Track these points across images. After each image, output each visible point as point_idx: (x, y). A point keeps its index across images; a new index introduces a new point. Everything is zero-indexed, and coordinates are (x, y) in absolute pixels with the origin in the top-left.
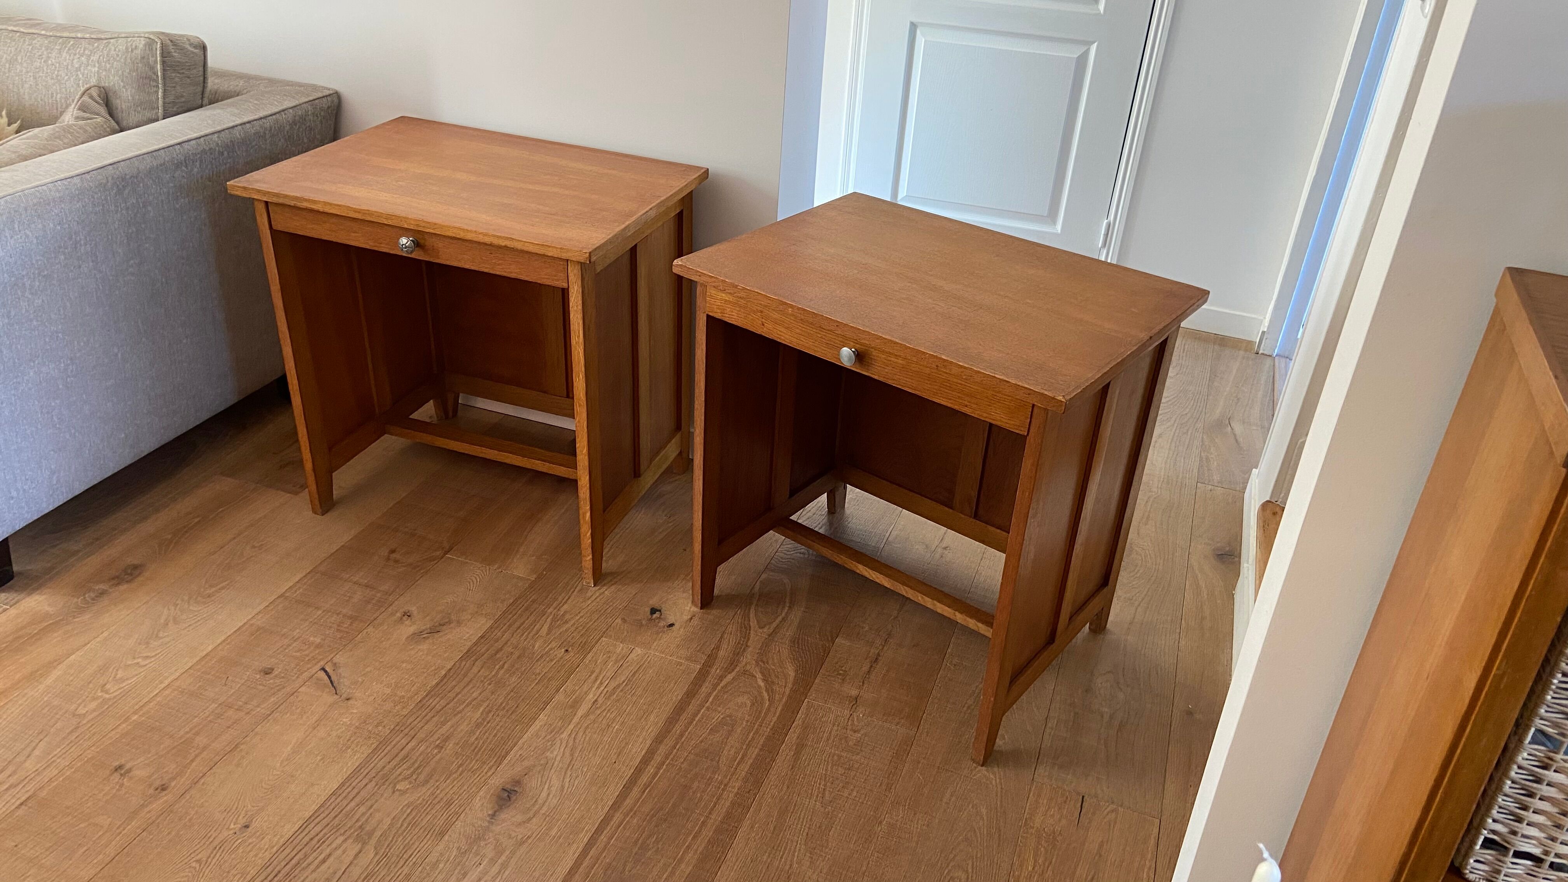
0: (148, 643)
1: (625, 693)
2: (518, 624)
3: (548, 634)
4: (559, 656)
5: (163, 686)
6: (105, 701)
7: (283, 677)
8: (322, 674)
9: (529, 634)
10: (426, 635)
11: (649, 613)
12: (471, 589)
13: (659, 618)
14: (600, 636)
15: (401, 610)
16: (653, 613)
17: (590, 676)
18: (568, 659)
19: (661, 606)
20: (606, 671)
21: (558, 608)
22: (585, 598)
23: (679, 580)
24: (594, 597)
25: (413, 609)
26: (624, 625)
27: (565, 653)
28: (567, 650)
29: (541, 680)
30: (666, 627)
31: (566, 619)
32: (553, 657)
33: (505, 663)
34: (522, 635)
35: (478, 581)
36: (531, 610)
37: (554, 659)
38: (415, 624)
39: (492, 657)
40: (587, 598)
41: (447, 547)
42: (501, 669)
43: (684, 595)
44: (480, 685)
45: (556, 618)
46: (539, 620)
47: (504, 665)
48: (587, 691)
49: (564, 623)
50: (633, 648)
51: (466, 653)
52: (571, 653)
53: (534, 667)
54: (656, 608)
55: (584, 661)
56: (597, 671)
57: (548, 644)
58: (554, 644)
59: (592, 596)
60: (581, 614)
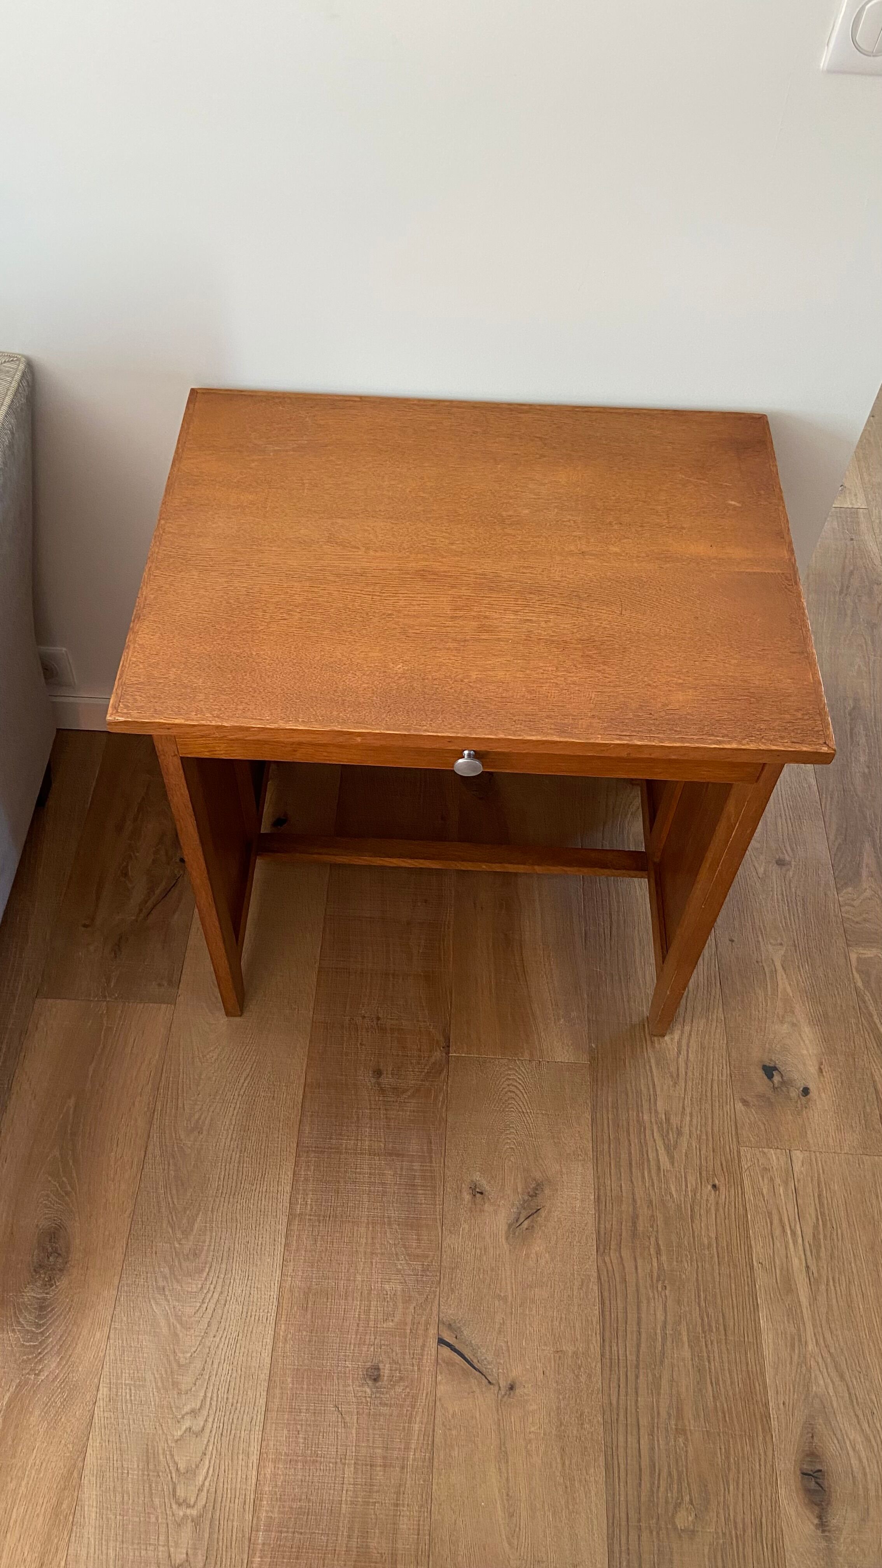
0: (175, 1384)
1: (832, 1239)
2: (624, 1156)
3: (673, 1163)
4: (712, 1199)
5: (254, 1458)
6: (197, 1522)
7: (401, 1379)
8: (446, 1351)
9: (650, 1172)
10: (526, 1222)
11: (765, 1077)
12: (525, 1111)
13: (783, 1083)
14: (735, 1143)
15: (463, 1185)
16: (770, 1077)
17: (771, 1224)
18: (727, 1203)
19: (771, 1060)
20: (784, 1208)
21: (653, 1108)
22: (672, 1076)
23: (760, 999)
24: (682, 1071)
25: (477, 1177)
26: (751, 1111)
27: (715, 1191)
28: (714, 1186)
29: (721, 1255)
30: (801, 1096)
31: (675, 1126)
32: (707, 1205)
33: (657, 1239)
34: (643, 1177)
35: (523, 1091)
36: (623, 1125)
37: (710, 1208)
38: (499, 1206)
39: (634, 1234)
40: (675, 1075)
41: (442, 1039)
42: (658, 1252)
43: (785, 1028)
44: (654, 1293)
45: (663, 1130)
46: (645, 1140)
47: (658, 1244)
48: (787, 1254)
49: (678, 1134)
50: (788, 1151)
51: (598, 1239)
52: (723, 1189)
53: (696, 1234)
54: (768, 1064)
55: (747, 1199)
56: (774, 1212)
57: (684, 1183)
58: (692, 1180)
59: (678, 1069)
60: (688, 1110)
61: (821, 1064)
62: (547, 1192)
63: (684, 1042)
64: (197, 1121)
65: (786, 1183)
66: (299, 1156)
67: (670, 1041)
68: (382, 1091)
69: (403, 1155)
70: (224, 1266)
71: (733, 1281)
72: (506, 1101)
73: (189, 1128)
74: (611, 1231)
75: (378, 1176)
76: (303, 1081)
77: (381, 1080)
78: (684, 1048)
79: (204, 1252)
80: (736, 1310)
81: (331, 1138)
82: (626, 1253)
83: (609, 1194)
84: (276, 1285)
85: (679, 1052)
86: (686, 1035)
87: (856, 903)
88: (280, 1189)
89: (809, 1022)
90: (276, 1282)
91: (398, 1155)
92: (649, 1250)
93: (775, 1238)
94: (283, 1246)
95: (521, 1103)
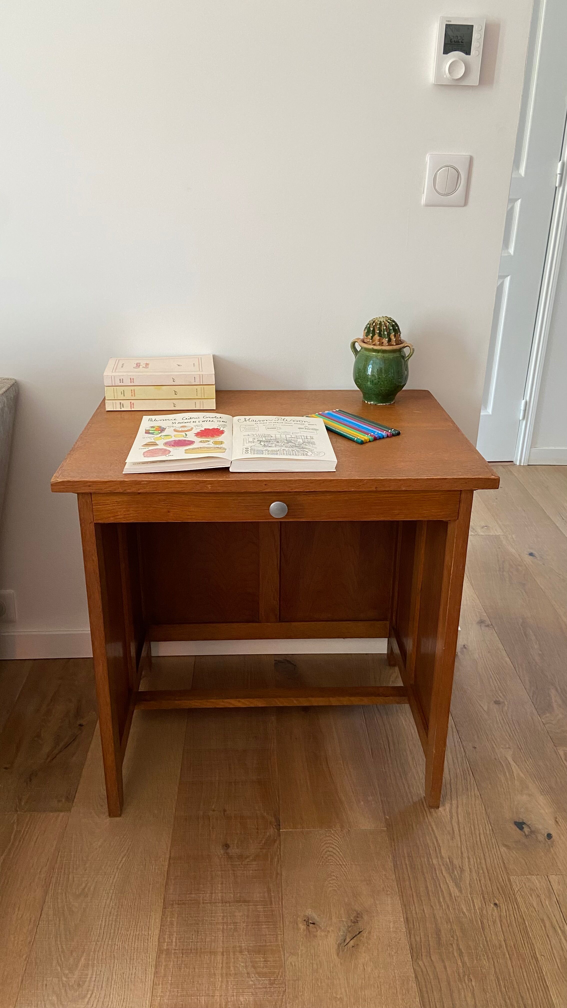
2: (422, 890)
10: (352, 942)
11: (518, 829)
12: (342, 864)
13: (532, 832)
14: (505, 874)
15: (299, 919)
16: (521, 829)
17: (545, 927)
18: (508, 915)
19: (520, 818)
20: (552, 915)
21: (439, 855)
22: (449, 833)
23: (503, 781)
24: (456, 829)
25: (309, 912)
26: (513, 852)
27: (497, 908)
28: (495, 904)
29: (511, 953)
30: (547, 840)
31: (458, 866)
32: (492, 918)
33: (458, 945)
34: (439, 902)
35: (339, 850)
36: (418, 868)
37: (495, 920)
38: (329, 931)
39: (439, 943)
40: (451, 832)
41: (273, 820)
42: (461, 954)
43: (525, 798)
44: (462, 985)
45: (449, 869)
46: (437, 876)
47: (460, 949)
48: (562, 947)
49: (461, 872)
50: (546, 877)
51: (412, 948)
52: (503, 907)
53: (488, 939)
54: (518, 821)
55: (523, 911)
56: (545, 918)
57: (472, 904)
58: (478, 903)
59: (453, 829)
60: (465, 855)
61: (556, 818)
62: (366, 917)
63: (454, 811)
64: (84, 889)
65: (550, 898)
66: (165, 908)
67: (444, 811)
68: (230, 858)
69: (249, 902)
70: (103, 992)
71: (524, 970)
72: (326, 858)
73: (77, 893)
74: (421, 942)
75: (229, 918)
76: (168, 856)
77: (229, 851)
78: (454, 814)
79: (87, 983)
80: (531, 992)
81: (191, 894)
82: (435, 958)
83: (415, 916)
84: (147, 1003)
85: (451, 818)
86: (454, 806)
87: (554, 722)
88: (150, 933)
89: (541, 793)
90: (147, 1002)
91: (245, 901)
92: (453, 954)
93: (549, 936)
94: (153, 974)
95: (338, 859)
